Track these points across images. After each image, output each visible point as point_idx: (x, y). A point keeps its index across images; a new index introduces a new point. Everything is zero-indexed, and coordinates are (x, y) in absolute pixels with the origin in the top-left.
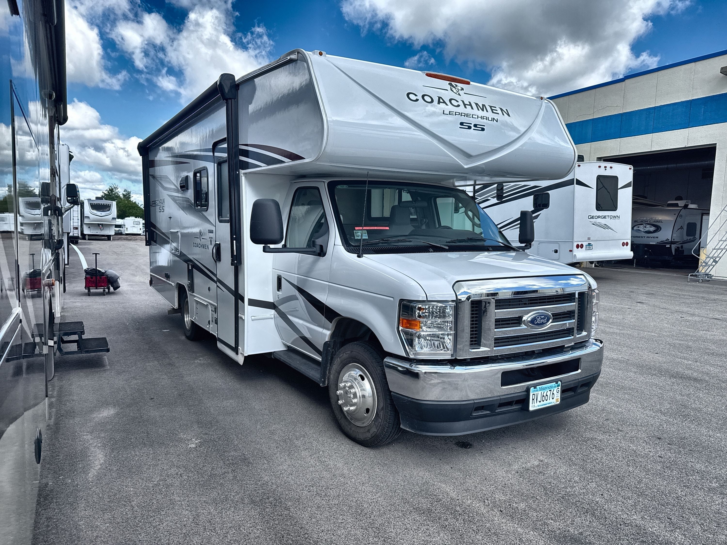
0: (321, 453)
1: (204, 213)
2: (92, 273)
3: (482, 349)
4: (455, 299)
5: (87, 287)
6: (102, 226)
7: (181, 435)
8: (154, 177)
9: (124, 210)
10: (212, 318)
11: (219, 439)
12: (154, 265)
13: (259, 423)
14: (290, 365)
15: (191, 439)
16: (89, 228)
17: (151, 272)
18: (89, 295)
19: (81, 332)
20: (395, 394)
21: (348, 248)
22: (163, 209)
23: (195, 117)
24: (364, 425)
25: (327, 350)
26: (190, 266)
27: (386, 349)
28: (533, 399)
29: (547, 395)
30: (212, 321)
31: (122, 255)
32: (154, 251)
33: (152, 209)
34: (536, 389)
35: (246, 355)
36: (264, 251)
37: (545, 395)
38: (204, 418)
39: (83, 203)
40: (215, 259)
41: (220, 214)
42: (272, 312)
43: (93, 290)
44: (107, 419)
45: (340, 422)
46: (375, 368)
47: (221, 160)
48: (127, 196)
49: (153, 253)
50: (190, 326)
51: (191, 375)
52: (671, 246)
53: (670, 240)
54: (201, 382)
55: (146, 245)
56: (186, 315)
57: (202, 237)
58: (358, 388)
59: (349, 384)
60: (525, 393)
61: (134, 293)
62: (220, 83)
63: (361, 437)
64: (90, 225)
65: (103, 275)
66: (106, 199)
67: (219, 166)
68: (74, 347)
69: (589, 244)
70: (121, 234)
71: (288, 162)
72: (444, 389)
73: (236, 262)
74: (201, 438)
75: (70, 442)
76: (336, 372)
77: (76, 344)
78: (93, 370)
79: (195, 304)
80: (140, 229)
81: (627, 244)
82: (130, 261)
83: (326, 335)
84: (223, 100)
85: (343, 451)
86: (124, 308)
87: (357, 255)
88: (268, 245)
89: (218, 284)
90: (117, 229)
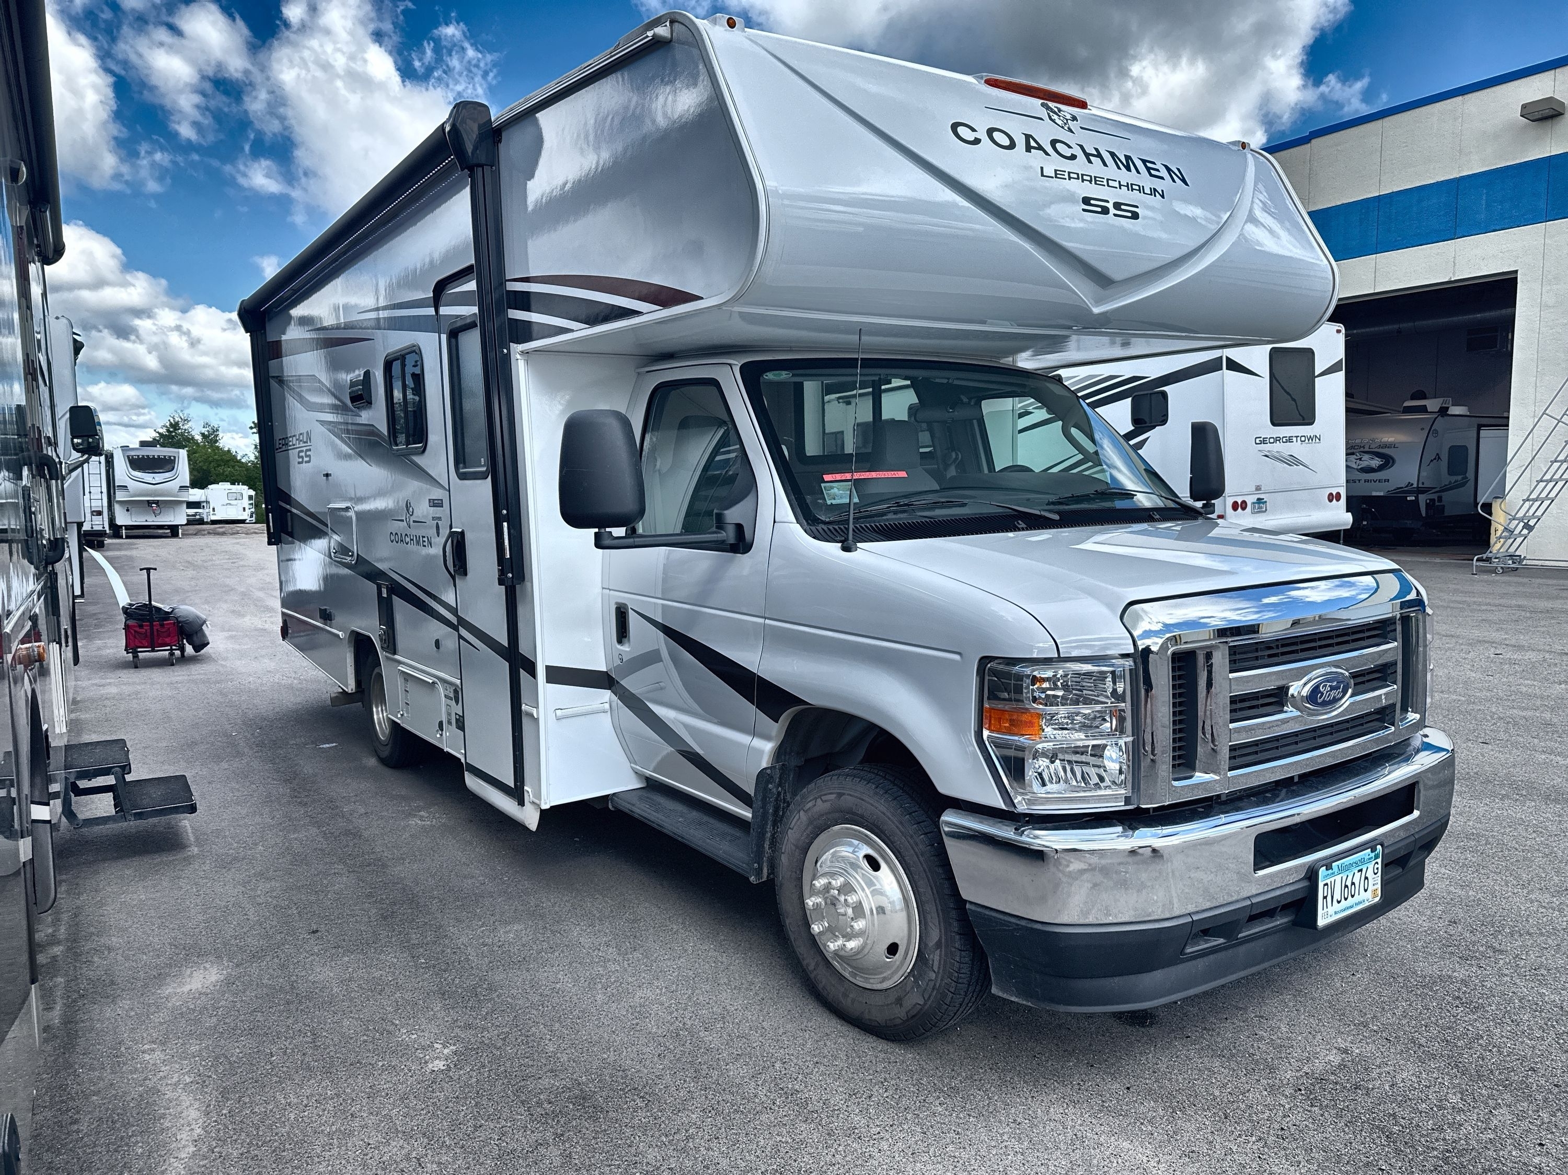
0: (778, 1065)
1: (416, 459)
2: (141, 615)
3: (1200, 777)
4: (1132, 651)
5: (131, 647)
6: (158, 506)
7: (403, 1035)
8: (281, 381)
9: (205, 468)
10: (449, 714)
11: (504, 1039)
12: (291, 588)
13: (600, 986)
14: (659, 828)
15: (431, 1046)
16: (128, 510)
17: (283, 606)
18: (136, 667)
19: (123, 768)
20: (979, 910)
21: (813, 528)
22: (307, 456)
23: (384, 224)
24: (885, 985)
25: (766, 789)
26: (384, 591)
27: (943, 789)
28: (1325, 898)
29: (1353, 884)
30: (450, 723)
31: (206, 568)
32: (288, 557)
33: (279, 456)
34: (1330, 871)
35: (545, 806)
36: (598, 545)
37: (1349, 883)
38: (457, 981)
39: (112, 456)
40: (452, 570)
41: (461, 458)
42: (605, 696)
43: (145, 654)
44: (203, 997)
45: (812, 976)
46: (912, 837)
47: (459, 324)
48: (211, 437)
49: (284, 562)
50: (387, 732)
51: (404, 859)
52: (1417, 498)
53: (1415, 485)
54: (433, 876)
55: (270, 543)
56: (377, 708)
57: (412, 519)
58: (863, 890)
59: (838, 882)
60: (1305, 883)
61: (242, 655)
62: (454, 126)
63: (877, 1017)
64: (129, 506)
65: (167, 619)
66: (163, 446)
67: (453, 340)
68: (104, 805)
69: (1258, 499)
70: (201, 522)
71: (650, 313)
72: (1095, 885)
73: (510, 575)
74: (458, 1040)
75: (107, 1074)
76: (797, 847)
77: (111, 794)
78: (157, 859)
79: (400, 681)
80: (244, 509)
81: (1338, 497)
82: (228, 581)
83: (760, 752)
84: (462, 170)
85: (835, 1058)
86: (221, 693)
87: (840, 545)
88: (608, 530)
89: (463, 632)
90: (192, 511)
